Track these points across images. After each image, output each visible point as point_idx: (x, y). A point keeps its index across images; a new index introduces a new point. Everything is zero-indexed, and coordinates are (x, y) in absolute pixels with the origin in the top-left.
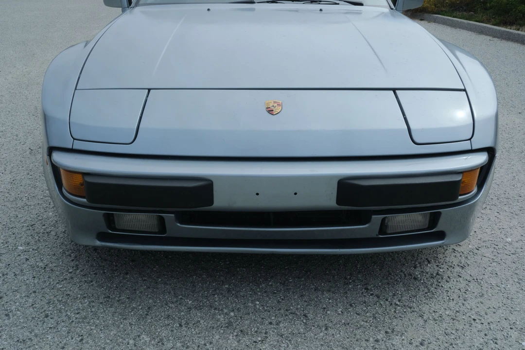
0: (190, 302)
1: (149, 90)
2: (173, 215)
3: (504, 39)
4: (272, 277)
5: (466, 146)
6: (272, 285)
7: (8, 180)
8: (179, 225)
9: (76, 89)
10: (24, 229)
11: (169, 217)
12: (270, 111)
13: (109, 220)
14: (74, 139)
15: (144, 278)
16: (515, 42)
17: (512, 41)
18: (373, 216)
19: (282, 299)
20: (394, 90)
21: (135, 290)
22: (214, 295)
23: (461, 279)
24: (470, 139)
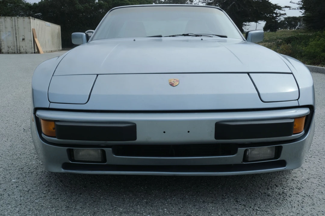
0: (121, 210)
1: (97, 75)
2: (111, 149)
3: (314, 72)
5: (295, 103)
6: (175, 200)
7: (9, 145)
8: (114, 156)
9: (53, 76)
10: (17, 170)
11: (108, 150)
12: (172, 85)
13: (70, 153)
14: (50, 102)
15: (92, 196)
16: (321, 73)
17: (319, 73)
18: (239, 149)
19: (182, 207)
20: (248, 73)
21: (86, 203)
22: (137, 205)
23: (299, 195)
24: (297, 100)
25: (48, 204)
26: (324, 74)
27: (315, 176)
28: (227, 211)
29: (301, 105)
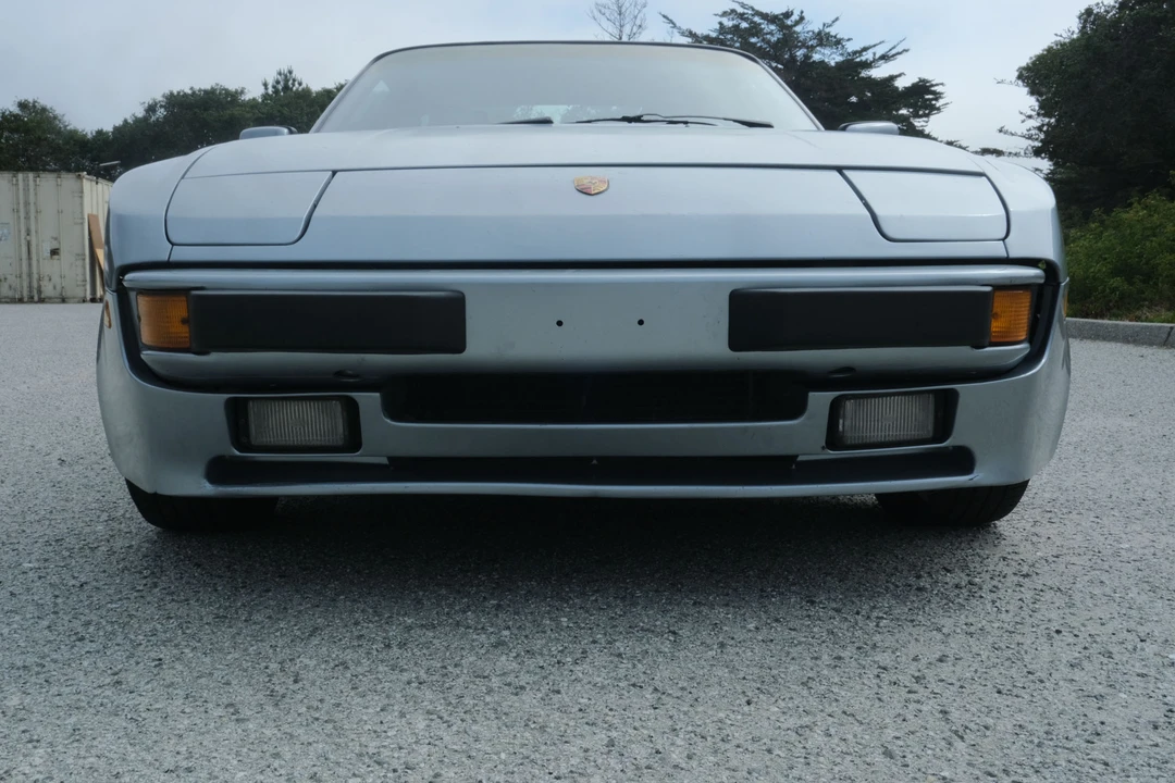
0: (409, 621)
1: (334, 173)
2: (378, 394)
3: (1086, 338)
4: (597, 591)
5: (997, 250)
6: (596, 600)
8: (389, 421)
9: (183, 178)
11: (369, 401)
12: (585, 192)
14: (173, 244)
15: (306, 595)
16: (1109, 341)
17: (1104, 339)
18: (811, 394)
19: (620, 616)
20: (840, 169)
21: (285, 608)
22: (465, 612)
24: (1003, 240)
25: (152, 612)
26: (1119, 344)
27: (1081, 551)
28: (777, 620)
29: (1014, 254)
